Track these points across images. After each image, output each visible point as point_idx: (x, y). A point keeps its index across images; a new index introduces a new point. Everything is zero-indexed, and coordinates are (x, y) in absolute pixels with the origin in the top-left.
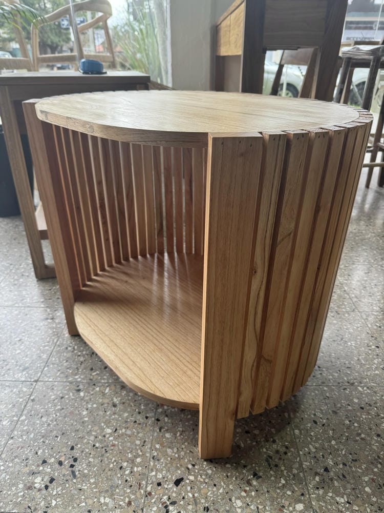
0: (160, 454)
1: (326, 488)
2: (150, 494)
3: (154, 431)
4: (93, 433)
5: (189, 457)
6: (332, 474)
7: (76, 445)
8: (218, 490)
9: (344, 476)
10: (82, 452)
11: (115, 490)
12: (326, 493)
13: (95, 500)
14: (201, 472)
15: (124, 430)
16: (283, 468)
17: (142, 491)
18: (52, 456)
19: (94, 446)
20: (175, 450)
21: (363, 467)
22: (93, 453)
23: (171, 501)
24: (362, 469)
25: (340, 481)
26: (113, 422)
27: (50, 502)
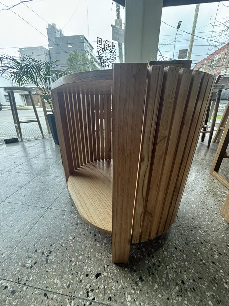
0: (92, 255)
1: (183, 296)
2: (81, 281)
3: (92, 241)
4: (64, 238)
5: (106, 260)
6: (186, 286)
7: (54, 243)
8: (119, 285)
9: (194, 289)
10: (55, 248)
11: (64, 275)
12: (183, 301)
13: (52, 280)
14: (111, 271)
15: (78, 238)
16: (157, 276)
17: (78, 278)
18: (40, 248)
19: (62, 245)
20: (100, 254)
21: (206, 284)
22: (60, 249)
23: (91, 288)
24: (205, 285)
25: (191, 292)
26: (74, 233)
27: (29, 277)
